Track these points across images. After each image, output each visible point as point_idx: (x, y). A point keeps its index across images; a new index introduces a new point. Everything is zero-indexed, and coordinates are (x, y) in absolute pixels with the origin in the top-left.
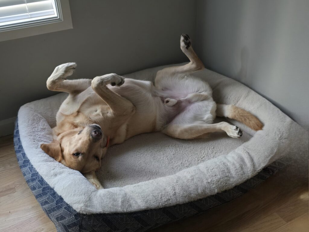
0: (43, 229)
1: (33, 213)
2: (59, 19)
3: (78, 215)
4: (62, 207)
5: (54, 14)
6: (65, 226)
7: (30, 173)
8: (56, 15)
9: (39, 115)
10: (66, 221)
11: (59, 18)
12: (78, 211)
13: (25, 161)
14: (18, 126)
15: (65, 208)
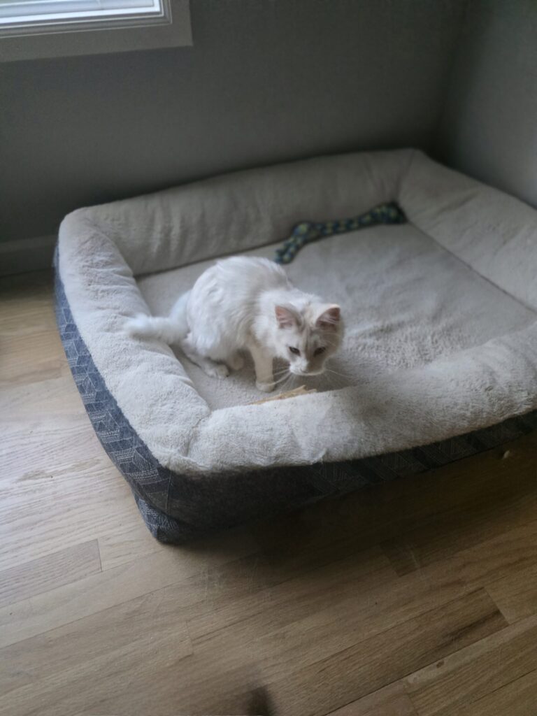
0: (98, 460)
1: (84, 425)
2: (164, 17)
3: (165, 471)
4: (131, 447)
5: (153, 6)
6: (138, 484)
7: (75, 354)
8: (157, 9)
9: (104, 235)
10: (140, 476)
11: (162, 15)
12: (163, 463)
13: (68, 326)
14: (58, 255)
15: (137, 449)
